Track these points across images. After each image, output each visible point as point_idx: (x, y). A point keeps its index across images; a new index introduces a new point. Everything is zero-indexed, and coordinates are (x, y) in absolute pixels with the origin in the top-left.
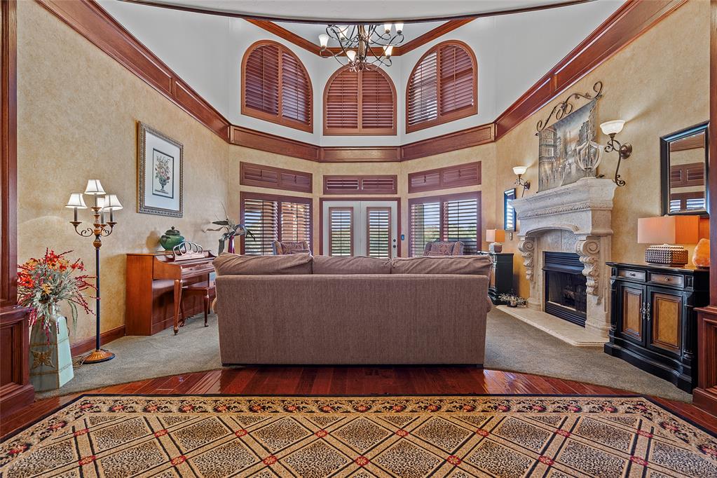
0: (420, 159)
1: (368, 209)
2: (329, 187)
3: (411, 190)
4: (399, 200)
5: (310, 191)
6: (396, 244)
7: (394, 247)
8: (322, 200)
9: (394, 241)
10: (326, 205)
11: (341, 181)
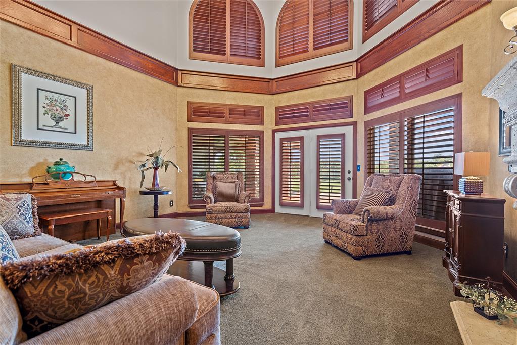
0: (378, 70)
1: (319, 137)
2: (280, 119)
3: (367, 110)
4: (355, 124)
5: (262, 124)
6: (351, 176)
7: (349, 179)
8: (274, 131)
9: (349, 172)
10: (278, 136)
11: (292, 110)
